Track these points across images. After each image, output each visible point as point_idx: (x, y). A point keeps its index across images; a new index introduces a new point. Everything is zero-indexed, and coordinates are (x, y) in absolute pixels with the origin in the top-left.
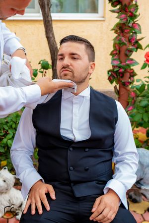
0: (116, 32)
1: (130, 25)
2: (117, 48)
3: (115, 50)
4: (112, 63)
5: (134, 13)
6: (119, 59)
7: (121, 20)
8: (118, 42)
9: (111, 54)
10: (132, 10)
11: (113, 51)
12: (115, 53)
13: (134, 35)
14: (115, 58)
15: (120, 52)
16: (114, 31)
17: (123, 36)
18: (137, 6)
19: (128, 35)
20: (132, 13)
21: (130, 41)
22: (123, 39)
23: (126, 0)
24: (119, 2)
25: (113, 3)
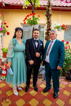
23: (48, 39)
24: (47, 39)
25: (46, 39)
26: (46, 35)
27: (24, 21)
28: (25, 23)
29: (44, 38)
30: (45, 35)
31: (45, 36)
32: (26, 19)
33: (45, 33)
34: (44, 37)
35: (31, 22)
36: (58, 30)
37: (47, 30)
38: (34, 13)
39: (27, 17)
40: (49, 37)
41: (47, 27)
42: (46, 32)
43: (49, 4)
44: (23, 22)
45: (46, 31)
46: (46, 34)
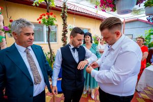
18: (67, 41)
24: (63, 40)
26: (62, 37)
27: (38, 20)
28: (40, 22)
32: (41, 18)
35: (46, 21)
37: (63, 31)
38: (50, 13)
39: (41, 16)
41: (64, 28)
43: (65, 6)
44: (38, 22)
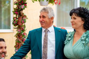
0: (16, 37)
1: (22, 34)
2: (17, 44)
3: (16, 45)
4: (15, 51)
5: (24, 29)
6: (18, 49)
7: (18, 32)
8: (17, 41)
9: (15, 47)
10: (23, 28)
11: (15, 46)
12: (16, 46)
13: (25, 38)
14: (17, 48)
15: (18, 45)
16: (15, 37)
17: (20, 39)
18: (25, 26)
19: (22, 38)
20: (23, 29)
21: (23, 41)
22: (20, 40)
23: (20, 24)
24: (17, 24)
25: (15, 25)
26: (15, 16)
29: (12, 23)
30: (13, 16)
31: (14, 18)
33: (12, 10)
34: (12, 20)
36: (41, 5)
37: (16, 4)
40: (21, 19)
42: (14, 9)
45: (15, 6)
46: (14, 14)
